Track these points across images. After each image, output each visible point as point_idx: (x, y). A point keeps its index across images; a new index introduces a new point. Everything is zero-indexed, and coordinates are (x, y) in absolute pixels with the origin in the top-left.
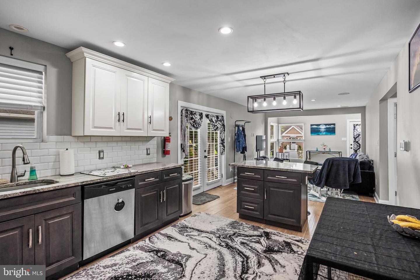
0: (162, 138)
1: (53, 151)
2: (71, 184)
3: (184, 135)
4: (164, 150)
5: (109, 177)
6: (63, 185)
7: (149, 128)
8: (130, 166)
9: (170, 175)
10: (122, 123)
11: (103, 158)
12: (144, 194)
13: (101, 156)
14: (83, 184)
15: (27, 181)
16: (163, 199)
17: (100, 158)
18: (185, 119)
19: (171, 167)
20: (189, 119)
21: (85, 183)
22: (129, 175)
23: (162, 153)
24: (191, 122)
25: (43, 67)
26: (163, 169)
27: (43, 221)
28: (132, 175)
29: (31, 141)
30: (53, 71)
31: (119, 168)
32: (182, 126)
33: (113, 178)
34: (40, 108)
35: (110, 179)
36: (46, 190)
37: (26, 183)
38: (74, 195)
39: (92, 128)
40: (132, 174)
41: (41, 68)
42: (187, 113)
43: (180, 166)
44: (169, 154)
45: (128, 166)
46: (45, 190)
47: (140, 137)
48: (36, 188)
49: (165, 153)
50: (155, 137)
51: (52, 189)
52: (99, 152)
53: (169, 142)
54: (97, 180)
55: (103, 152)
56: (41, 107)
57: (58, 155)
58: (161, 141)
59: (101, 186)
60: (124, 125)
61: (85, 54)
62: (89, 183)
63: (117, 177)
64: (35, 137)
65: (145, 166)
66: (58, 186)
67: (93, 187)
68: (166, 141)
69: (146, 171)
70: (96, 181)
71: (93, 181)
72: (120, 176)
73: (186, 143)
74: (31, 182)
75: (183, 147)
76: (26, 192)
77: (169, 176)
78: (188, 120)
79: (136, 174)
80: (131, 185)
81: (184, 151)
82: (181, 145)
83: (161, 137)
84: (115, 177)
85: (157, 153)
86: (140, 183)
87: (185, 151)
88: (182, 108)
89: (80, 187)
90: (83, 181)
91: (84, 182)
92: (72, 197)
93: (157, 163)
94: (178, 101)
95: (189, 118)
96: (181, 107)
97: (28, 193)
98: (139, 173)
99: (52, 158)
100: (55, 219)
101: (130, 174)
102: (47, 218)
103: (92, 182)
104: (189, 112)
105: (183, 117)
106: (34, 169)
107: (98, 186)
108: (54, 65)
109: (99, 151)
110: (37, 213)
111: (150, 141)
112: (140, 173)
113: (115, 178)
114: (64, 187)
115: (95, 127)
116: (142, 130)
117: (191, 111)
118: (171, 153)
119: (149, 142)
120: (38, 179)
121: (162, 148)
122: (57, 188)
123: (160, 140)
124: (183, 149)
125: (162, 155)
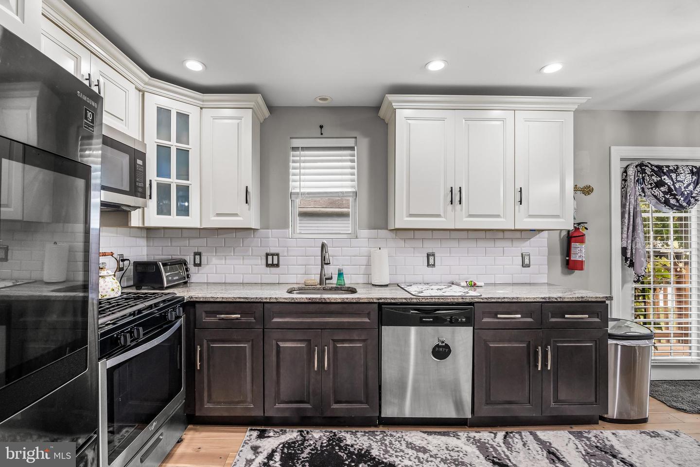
0: (564, 233)
1: (364, 250)
2: (363, 299)
3: (631, 228)
4: (568, 258)
5: (423, 299)
6: (353, 299)
7: (519, 211)
8: (478, 284)
9: (567, 316)
10: (458, 206)
11: (434, 265)
12: (494, 341)
13: (431, 262)
14: (380, 301)
15: (335, 286)
16: (545, 365)
17: (428, 265)
18: (634, 189)
19: (568, 298)
20: (650, 186)
21: (382, 301)
22: (461, 300)
23: (561, 266)
24: (657, 192)
25: (354, 139)
26: (544, 298)
27: (331, 341)
28: (468, 301)
29: (345, 236)
30: (364, 143)
31: (458, 285)
32: (625, 205)
33: (428, 301)
34: (351, 195)
35: (424, 301)
36: (333, 301)
37: (332, 287)
38: (368, 315)
39: (407, 217)
40: (466, 299)
41: (350, 142)
42: (643, 172)
43: (604, 300)
44: (582, 269)
45: (475, 284)
46: (331, 301)
47: (505, 232)
48: (326, 296)
49: (571, 265)
50: (542, 230)
51: (340, 301)
52: (428, 256)
53: (582, 242)
54: (402, 298)
55: (433, 255)
56: (353, 192)
57: (369, 256)
58: (561, 240)
59: (408, 310)
60: (462, 210)
61: (393, 104)
62: (389, 301)
63: (436, 301)
64: (350, 232)
65: (510, 288)
66: (347, 299)
67: (395, 309)
68: (573, 239)
69: (499, 298)
70: (401, 301)
71: (394, 299)
72: (442, 299)
73: (639, 246)
74: (337, 288)
75: (629, 255)
76: (312, 298)
77: (564, 317)
78: (646, 190)
79: (477, 300)
80: (464, 320)
81: (632, 265)
82: (624, 250)
83: (561, 230)
84: (432, 298)
85: (548, 265)
86: (485, 320)
87: (637, 265)
88: (625, 164)
89: (376, 305)
90: (381, 297)
91: (381, 299)
92: (365, 317)
93: (549, 284)
94: (610, 148)
95: (651, 184)
96: (622, 159)
97: (314, 301)
98: (482, 299)
99: (364, 260)
100: (344, 342)
101: (463, 298)
102: (335, 338)
103: (393, 301)
104: (648, 171)
105: (628, 183)
106: (342, 272)
107: (403, 308)
108: (365, 134)
109: (428, 254)
110: (323, 327)
111: (530, 239)
112: (486, 300)
113: (434, 300)
114: (354, 301)
115: (411, 215)
116: (501, 217)
117: (656, 166)
118: (585, 266)
119: (527, 240)
120: (346, 286)
121: (562, 254)
122: (346, 300)
123: (558, 238)
124: (629, 260)
125: (562, 270)
